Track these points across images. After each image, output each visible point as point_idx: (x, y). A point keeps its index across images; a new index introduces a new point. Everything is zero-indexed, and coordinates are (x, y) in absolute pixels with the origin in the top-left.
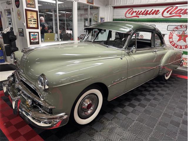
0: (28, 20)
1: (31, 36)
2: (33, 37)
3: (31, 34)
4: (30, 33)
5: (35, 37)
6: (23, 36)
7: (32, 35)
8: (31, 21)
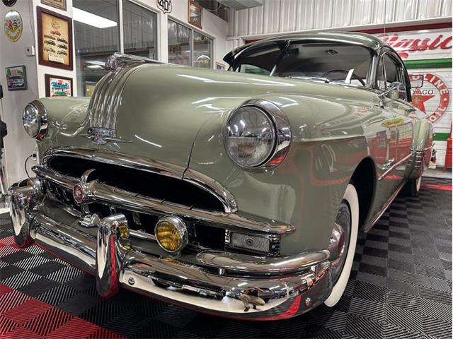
0: (45, 39)
1: (51, 86)
2: (55, 91)
3: (52, 80)
4: (48, 77)
5: (61, 91)
6: (24, 87)
7: (55, 85)
8: (53, 44)
